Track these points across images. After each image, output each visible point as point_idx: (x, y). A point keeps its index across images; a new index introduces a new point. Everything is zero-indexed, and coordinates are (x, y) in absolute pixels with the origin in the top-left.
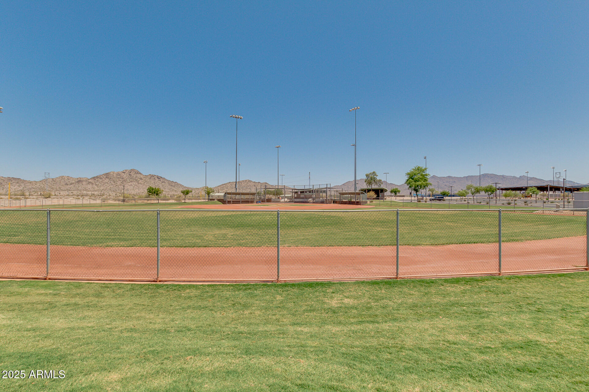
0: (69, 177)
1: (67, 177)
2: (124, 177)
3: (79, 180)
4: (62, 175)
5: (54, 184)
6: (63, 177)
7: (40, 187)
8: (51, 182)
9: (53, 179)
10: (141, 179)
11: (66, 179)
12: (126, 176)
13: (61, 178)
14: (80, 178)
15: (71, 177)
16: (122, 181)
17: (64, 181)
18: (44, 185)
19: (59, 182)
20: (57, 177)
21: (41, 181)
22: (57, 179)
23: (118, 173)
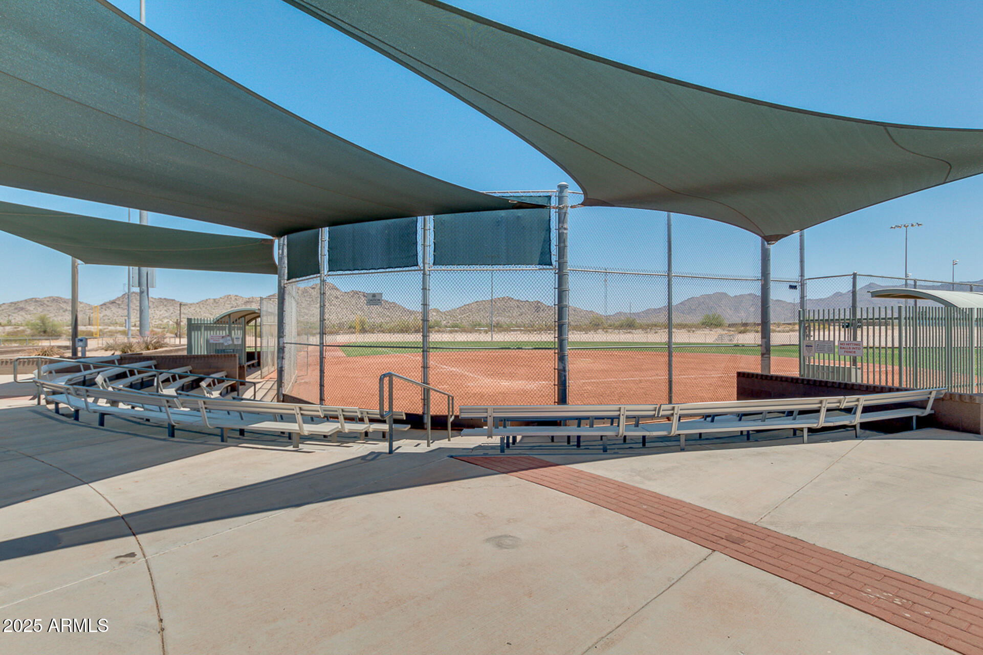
0: (237, 296)
1: (235, 296)
2: (313, 294)
3: (248, 300)
4: (228, 294)
5: (215, 307)
6: (230, 297)
7: (194, 311)
8: (211, 305)
9: (214, 300)
10: (337, 298)
11: (233, 299)
12: (315, 293)
13: (226, 298)
14: (253, 297)
15: (241, 297)
16: (308, 302)
17: (229, 303)
18: (201, 309)
19: (223, 304)
20: (221, 296)
21: (198, 303)
22: (221, 300)
23: (304, 288)
